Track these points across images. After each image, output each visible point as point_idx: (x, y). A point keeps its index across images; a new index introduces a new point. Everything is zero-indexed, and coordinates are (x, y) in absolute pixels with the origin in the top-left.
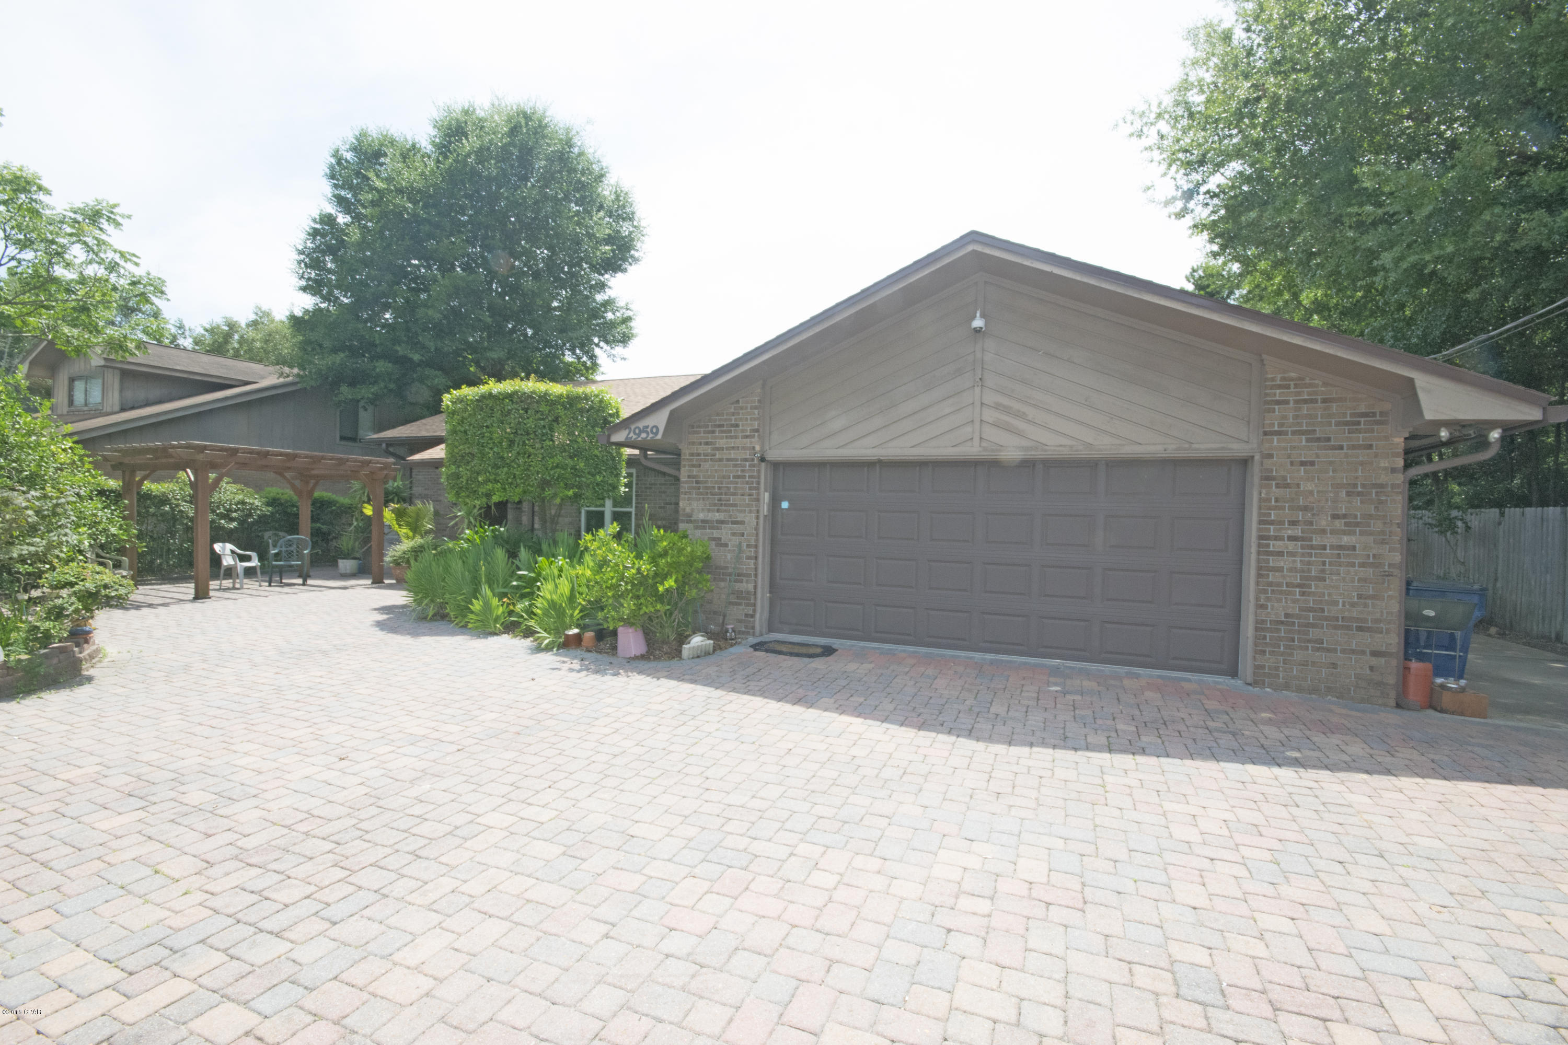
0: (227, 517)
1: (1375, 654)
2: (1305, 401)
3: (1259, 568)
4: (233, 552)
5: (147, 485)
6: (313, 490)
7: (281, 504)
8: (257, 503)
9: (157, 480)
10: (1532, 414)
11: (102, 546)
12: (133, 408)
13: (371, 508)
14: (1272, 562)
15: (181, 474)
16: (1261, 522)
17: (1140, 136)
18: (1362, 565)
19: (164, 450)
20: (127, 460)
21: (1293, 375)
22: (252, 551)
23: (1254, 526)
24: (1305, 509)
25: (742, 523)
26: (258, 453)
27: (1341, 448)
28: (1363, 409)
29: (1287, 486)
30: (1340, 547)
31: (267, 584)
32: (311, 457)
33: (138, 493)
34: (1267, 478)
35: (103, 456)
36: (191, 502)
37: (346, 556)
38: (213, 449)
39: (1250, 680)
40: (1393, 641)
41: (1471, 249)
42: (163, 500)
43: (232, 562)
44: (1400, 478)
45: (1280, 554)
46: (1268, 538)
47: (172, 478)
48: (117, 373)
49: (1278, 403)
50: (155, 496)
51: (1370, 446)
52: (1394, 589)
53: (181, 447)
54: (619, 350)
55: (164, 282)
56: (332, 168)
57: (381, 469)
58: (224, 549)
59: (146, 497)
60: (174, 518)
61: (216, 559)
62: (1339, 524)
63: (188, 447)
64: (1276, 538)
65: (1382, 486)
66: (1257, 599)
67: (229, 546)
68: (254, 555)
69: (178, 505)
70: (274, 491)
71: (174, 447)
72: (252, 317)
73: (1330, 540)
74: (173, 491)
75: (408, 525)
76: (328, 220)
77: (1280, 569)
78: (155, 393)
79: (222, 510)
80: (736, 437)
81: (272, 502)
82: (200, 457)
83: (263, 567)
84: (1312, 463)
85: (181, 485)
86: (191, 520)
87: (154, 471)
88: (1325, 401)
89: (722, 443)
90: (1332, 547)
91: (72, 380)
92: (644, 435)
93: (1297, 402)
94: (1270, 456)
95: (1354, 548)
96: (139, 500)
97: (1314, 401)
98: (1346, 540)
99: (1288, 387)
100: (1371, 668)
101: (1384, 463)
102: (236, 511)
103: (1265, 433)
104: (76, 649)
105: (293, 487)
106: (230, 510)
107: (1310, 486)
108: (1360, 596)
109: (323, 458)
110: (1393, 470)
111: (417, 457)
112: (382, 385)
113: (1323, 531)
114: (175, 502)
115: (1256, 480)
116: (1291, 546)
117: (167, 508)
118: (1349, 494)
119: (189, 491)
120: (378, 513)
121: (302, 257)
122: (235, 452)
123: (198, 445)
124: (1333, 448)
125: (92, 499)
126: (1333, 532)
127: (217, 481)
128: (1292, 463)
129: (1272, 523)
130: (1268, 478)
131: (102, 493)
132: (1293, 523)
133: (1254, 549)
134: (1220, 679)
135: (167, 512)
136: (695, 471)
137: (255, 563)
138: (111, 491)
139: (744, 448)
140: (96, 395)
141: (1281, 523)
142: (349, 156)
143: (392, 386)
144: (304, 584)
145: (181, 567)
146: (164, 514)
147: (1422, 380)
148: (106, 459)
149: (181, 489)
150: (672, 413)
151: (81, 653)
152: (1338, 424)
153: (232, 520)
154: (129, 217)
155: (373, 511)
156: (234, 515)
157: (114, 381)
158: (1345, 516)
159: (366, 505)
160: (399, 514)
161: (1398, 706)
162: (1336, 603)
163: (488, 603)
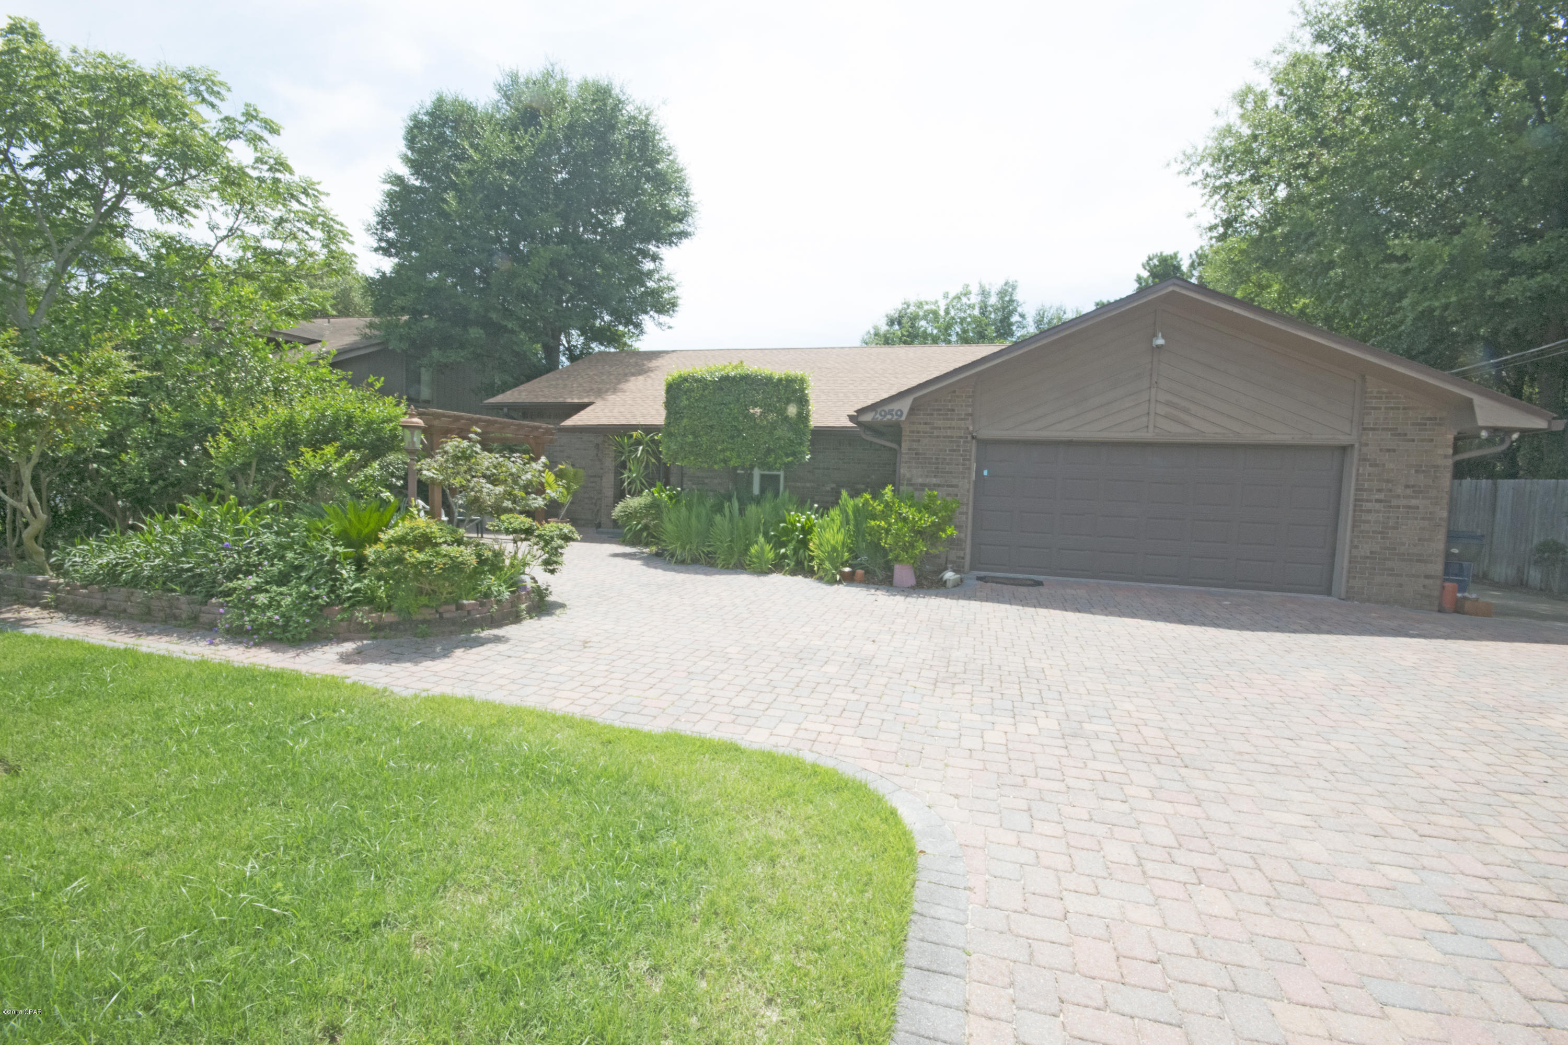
1: (1427, 577)
2: (1392, 408)
3: (1354, 521)
10: (1541, 424)
14: (1365, 517)
16: (1357, 490)
17: (1187, 174)
18: (1423, 519)
21: (1385, 390)
23: (1352, 492)
24: (1388, 481)
25: (956, 486)
27: (1413, 440)
28: (1428, 415)
29: (1377, 465)
30: (1409, 507)
32: (504, 423)
34: (1363, 459)
38: (445, 416)
39: (1343, 596)
40: (1438, 568)
41: (1466, 299)
44: (1450, 462)
45: (1369, 511)
46: (1362, 500)
49: (1375, 408)
51: (1432, 440)
52: (1441, 535)
54: (663, 318)
56: (410, 132)
57: (543, 434)
62: (1409, 492)
64: (1367, 501)
65: (1438, 467)
66: (1352, 542)
73: (1404, 502)
76: (400, 182)
77: (1368, 522)
80: (952, 419)
82: (436, 423)
84: (1394, 451)
88: (1404, 409)
89: (940, 423)
90: (1404, 507)
92: (889, 417)
93: (1386, 408)
94: (1367, 445)
95: (1418, 508)
97: (1398, 409)
98: (1414, 502)
99: (1381, 398)
100: (1424, 586)
101: (1440, 452)
103: (1364, 429)
107: (1391, 466)
108: (1420, 540)
110: (1446, 456)
111: (570, 422)
113: (1399, 496)
115: (1355, 461)
116: (1377, 506)
118: (1417, 471)
122: (458, 418)
124: (1409, 440)
126: (1405, 497)
128: (1381, 450)
129: (1365, 490)
130: (1365, 460)
132: (1379, 491)
133: (1351, 507)
134: (1321, 597)
136: (915, 445)
139: (959, 428)
141: (1371, 490)
142: (425, 118)
147: (1478, 400)
150: (915, 400)
152: (1413, 424)
158: (1413, 486)
161: (1440, 611)
162: (1404, 544)
163: (762, 548)
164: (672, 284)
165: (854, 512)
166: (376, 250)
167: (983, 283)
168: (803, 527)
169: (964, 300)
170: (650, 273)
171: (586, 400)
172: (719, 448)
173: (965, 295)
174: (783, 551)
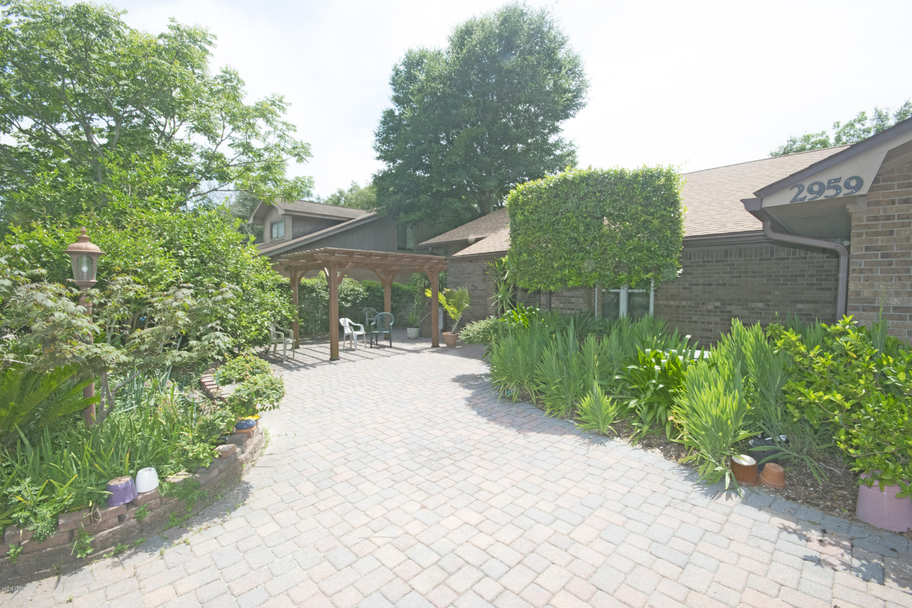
0: (345, 299)
4: (350, 324)
5: (304, 280)
6: (392, 280)
7: (372, 290)
8: (361, 290)
9: (309, 277)
11: (279, 323)
12: (298, 237)
13: (430, 292)
15: (322, 273)
19: (312, 255)
20: (293, 264)
22: (361, 323)
26: (365, 255)
31: (369, 345)
32: (396, 257)
33: (299, 286)
35: (280, 262)
36: (326, 290)
37: (411, 326)
38: (339, 252)
42: (312, 290)
43: (350, 332)
47: (316, 275)
48: (291, 217)
50: (309, 287)
53: (321, 252)
55: (310, 145)
56: (393, 79)
57: (437, 264)
58: (345, 322)
59: (303, 288)
60: (318, 300)
61: (341, 328)
63: (325, 252)
67: (348, 320)
68: (362, 326)
69: (320, 293)
70: (368, 282)
71: (317, 252)
72: (350, 187)
74: (317, 284)
75: (454, 305)
76: (390, 113)
78: (308, 228)
79: (343, 295)
81: (368, 289)
82: (332, 259)
83: (366, 335)
85: (321, 279)
86: (328, 302)
87: (306, 270)
91: (272, 225)
92: (831, 192)
96: (299, 290)
102: (350, 296)
104: (238, 450)
105: (381, 280)
106: (347, 295)
109: (403, 257)
111: (460, 254)
112: (423, 210)
114: (318, 290)
117: (314, 295)
119: (326, 283)
120: (435, 295)
121: (378, 138)
122: (352, 254)
123: (331, 250)
125: (274, 290)
127: (342, 277)
131: (280, 286)
135: (314, 297)
137: (362, 332)
138: (286, 285)
140: (282, 232)
142: (402, 68)
143: (429, 211)
144: (391, 347)
145: (322, 331)
146: (313, 299)
148: (281, 264)
149: (321, 282)
150: (890, 155)
151: (243, 452)
153: (348, 301)
154: (290, 104)
155: (432, 294)
156: (349, 298)
157: (289, 221)
159: (427, 290)
160: (448, 296)
163: (597, 401)
164: (573, 148)
165: (755, 355)
166: (378, 158)
167: (879, 109)
168: (664, 371)
169: (858, 126)
170: (556, 145)
171: (479, 236)
172: (556, 265)
173: (859, 121)
174: (633, 403)
